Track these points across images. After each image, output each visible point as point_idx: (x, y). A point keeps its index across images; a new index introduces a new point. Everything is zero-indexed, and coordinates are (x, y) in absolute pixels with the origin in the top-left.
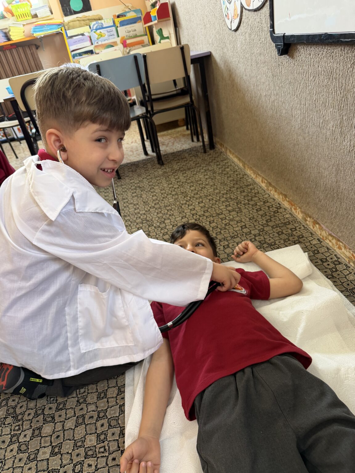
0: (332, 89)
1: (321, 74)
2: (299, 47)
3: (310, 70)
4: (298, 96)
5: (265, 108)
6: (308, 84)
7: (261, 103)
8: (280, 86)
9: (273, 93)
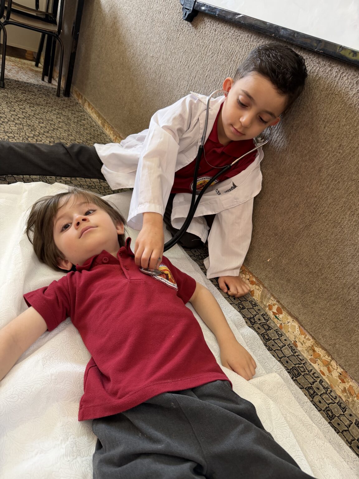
0: (227, 71)
1: (221, 53)
2: (206, 20)
3: (211, 46)
4: (190, 67)
5: (147, 69)
6: (204, 59)
7: (144, 63)
8: (173, 52)
9: (162, 56)
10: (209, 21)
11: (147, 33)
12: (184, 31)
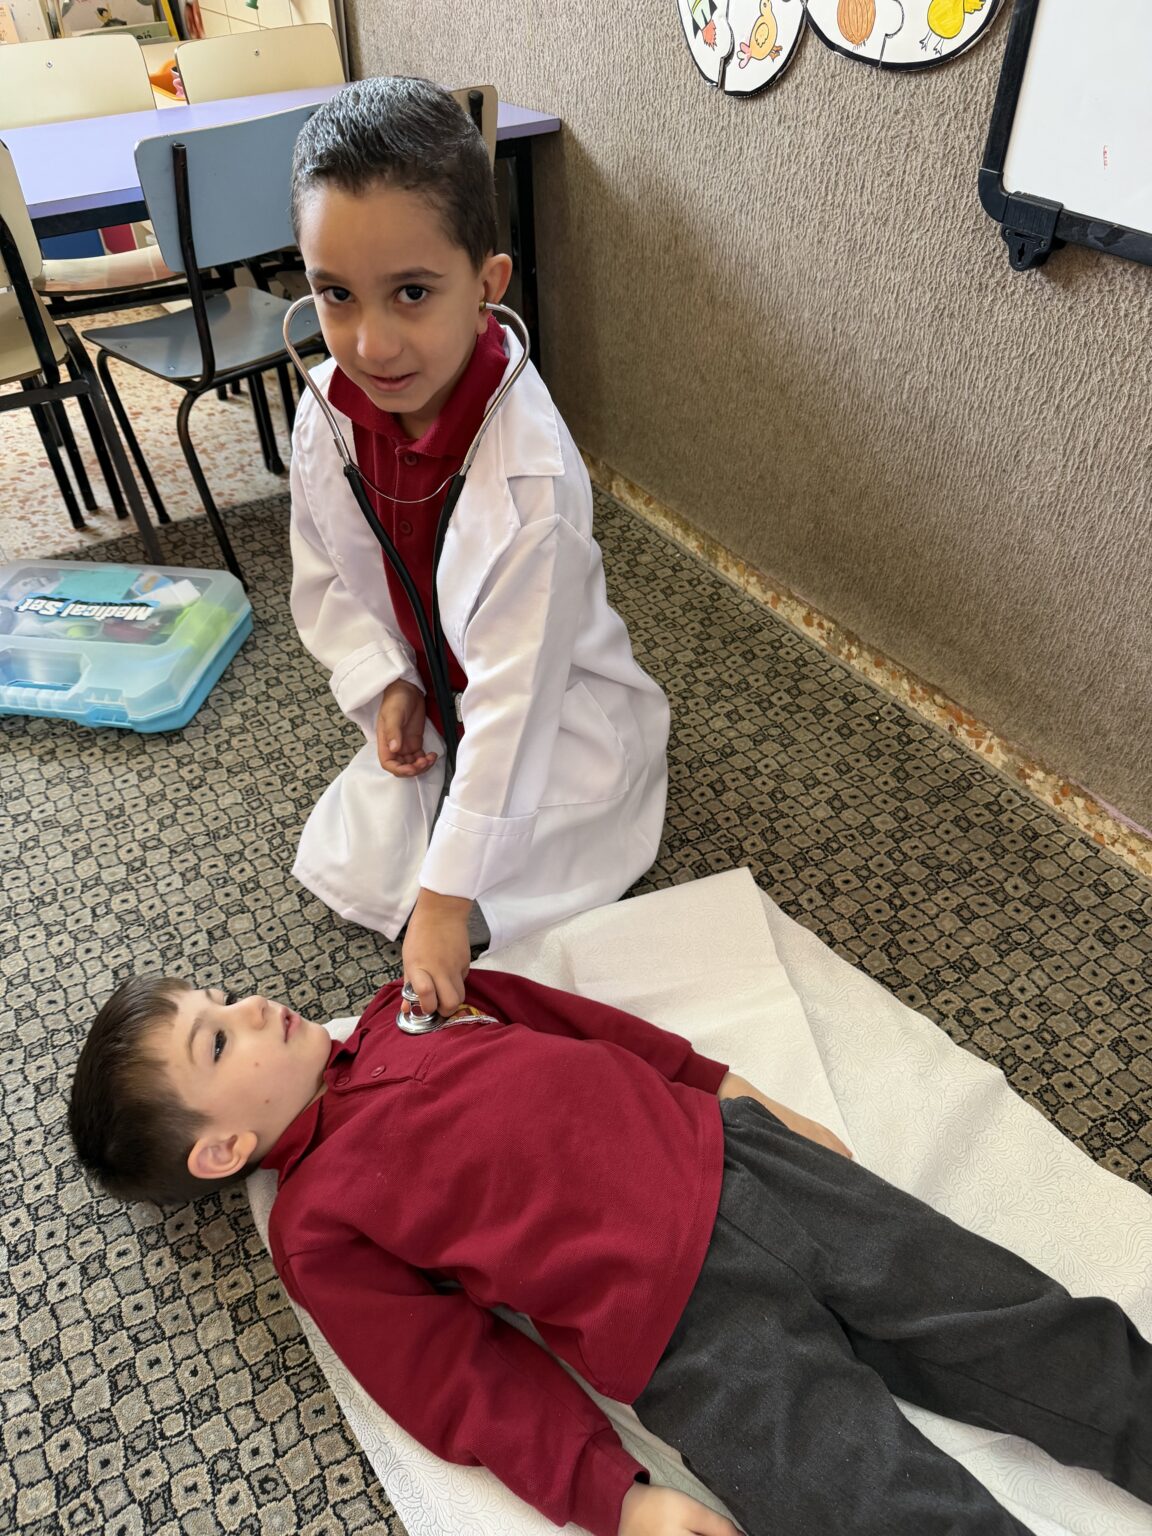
2: (1111, 265)
5: (865, 396)
7: (846, 376)
9: (924, 365)
10: (1125, 270)
11: (837, 283)
12: (1013, 293)
